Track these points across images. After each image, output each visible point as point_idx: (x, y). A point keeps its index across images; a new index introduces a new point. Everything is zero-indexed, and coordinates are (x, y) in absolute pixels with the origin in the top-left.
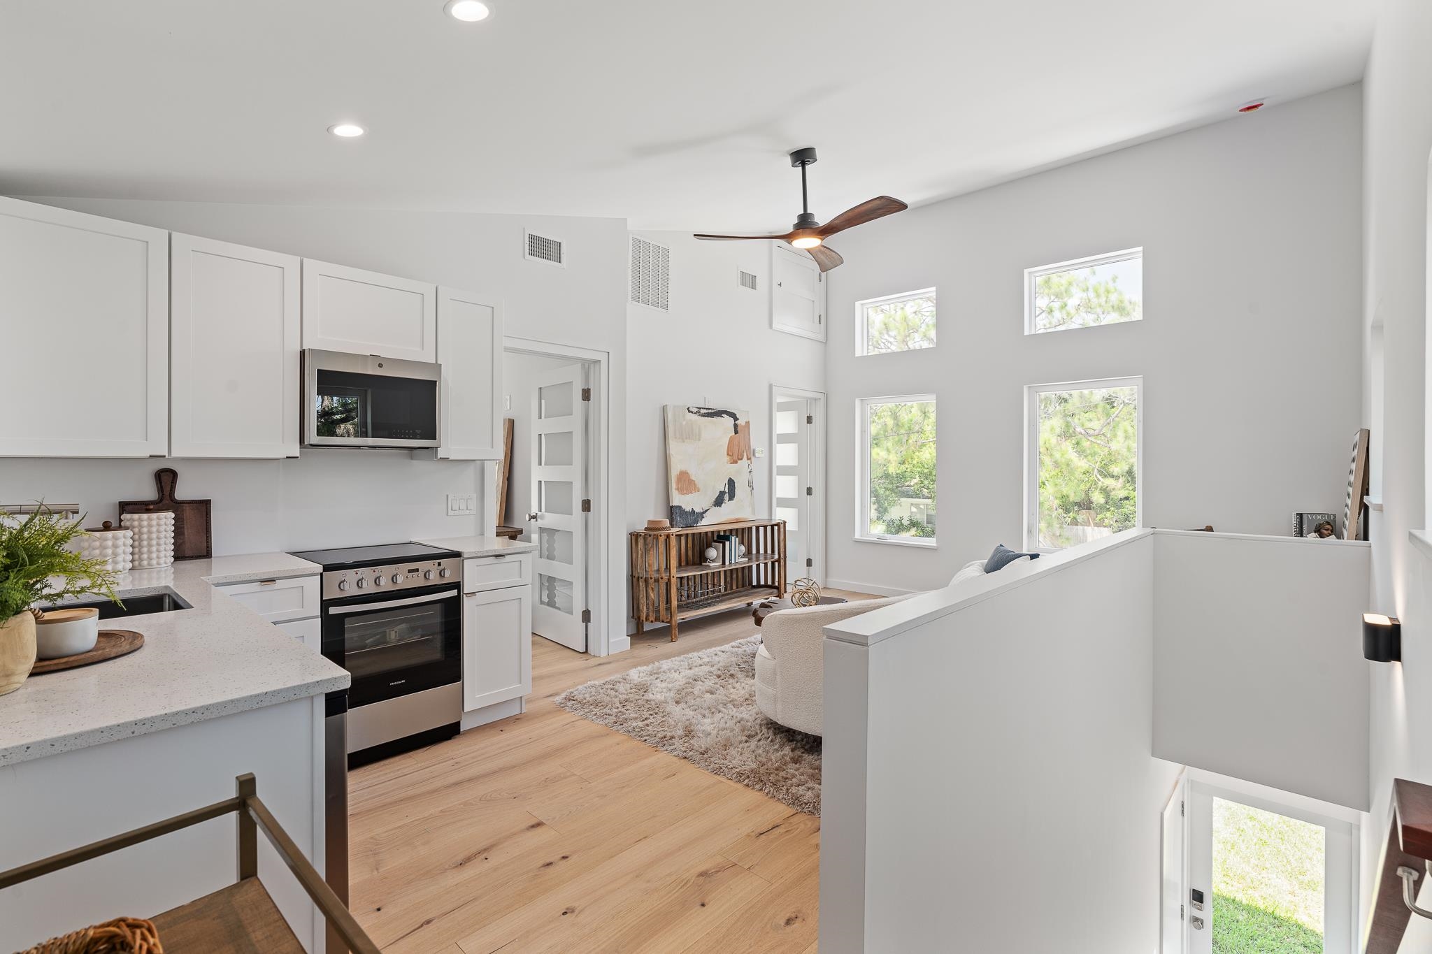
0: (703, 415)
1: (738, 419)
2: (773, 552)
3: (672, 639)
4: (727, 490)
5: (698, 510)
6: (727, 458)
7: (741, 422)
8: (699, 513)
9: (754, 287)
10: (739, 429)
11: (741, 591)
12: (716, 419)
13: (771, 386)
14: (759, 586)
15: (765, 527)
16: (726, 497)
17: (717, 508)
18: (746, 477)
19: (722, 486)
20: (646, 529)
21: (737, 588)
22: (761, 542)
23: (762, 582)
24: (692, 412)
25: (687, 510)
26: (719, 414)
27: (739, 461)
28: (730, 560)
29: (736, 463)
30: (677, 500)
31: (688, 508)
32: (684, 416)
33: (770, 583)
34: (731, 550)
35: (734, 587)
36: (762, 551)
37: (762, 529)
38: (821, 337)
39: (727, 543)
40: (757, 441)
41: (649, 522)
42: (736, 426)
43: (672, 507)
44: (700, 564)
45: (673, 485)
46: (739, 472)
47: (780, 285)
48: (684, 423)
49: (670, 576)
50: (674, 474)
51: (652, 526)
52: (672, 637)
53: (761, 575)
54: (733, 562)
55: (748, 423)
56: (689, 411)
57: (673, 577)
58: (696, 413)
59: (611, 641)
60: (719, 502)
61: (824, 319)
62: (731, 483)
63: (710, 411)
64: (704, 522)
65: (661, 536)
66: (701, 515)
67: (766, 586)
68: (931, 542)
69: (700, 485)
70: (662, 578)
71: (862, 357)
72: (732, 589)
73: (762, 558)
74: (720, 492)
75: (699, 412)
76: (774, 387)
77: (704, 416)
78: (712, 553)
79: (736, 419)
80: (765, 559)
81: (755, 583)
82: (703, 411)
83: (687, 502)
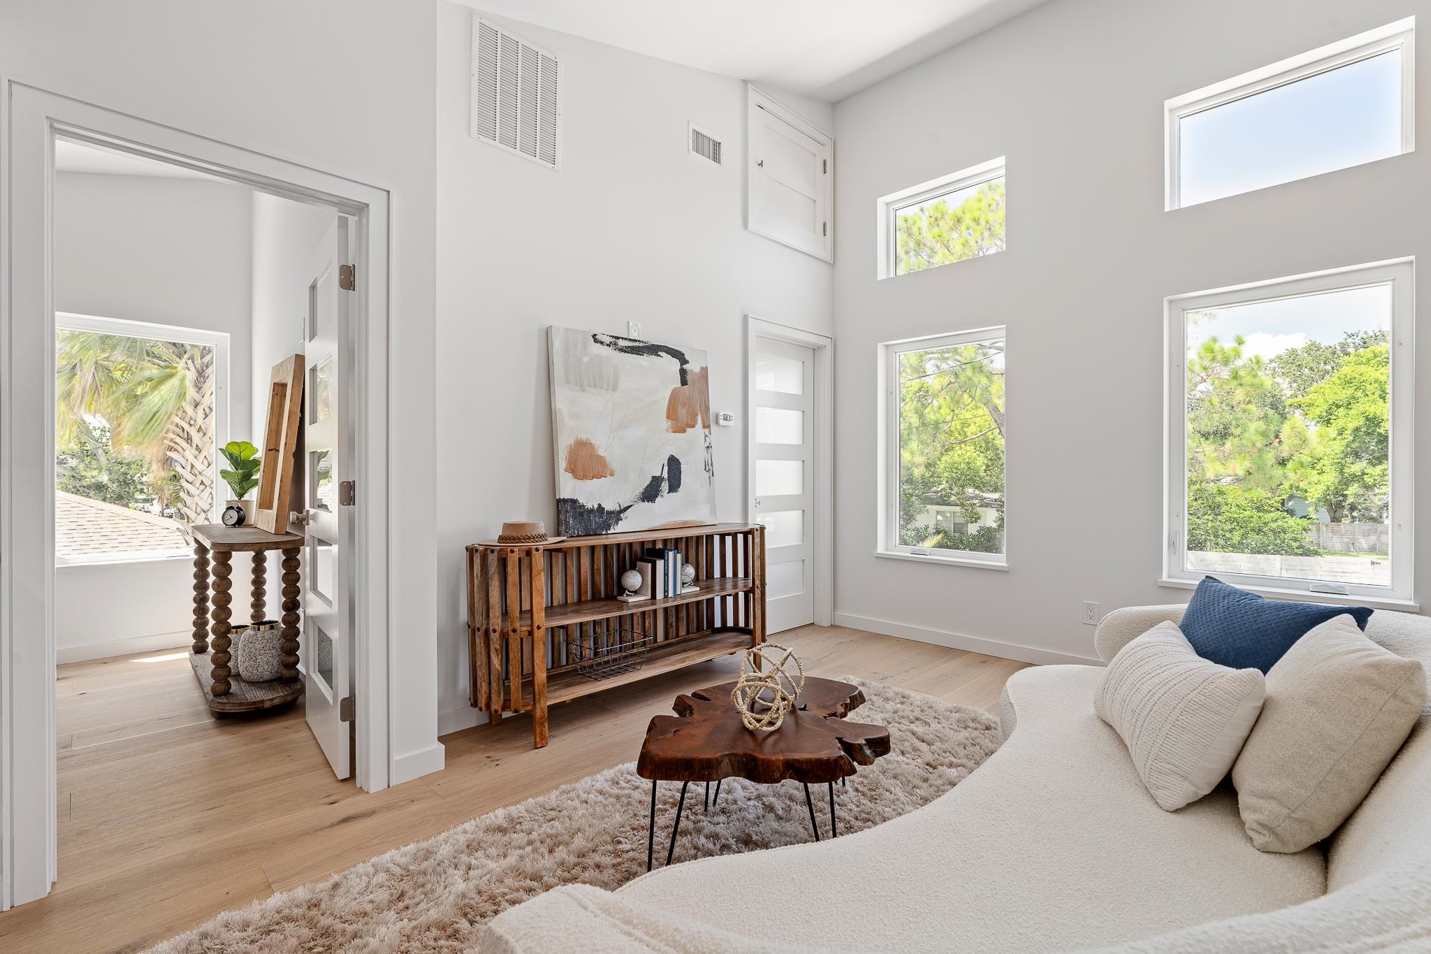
0: (623, 350)
1: (687, 362)
2: (746, 575)
3: (536, 745)
4: (665, 475)
5: (609, 506)
6: (666, 424)
7: (693, 367)
8: (612, 512)
9: (716, 158)
10: (689, 378)
11: (693, 639)
12: (645, 359)
13: (745, 319)
14: (724, 629)
15: (734, 536)
16: (665, 486)
17: (647, 505)
18: (702, 455)
19: (658, 468)
20: (501, 539)
21: (688, 633)
22: (727, 561)
23: (730, 623)
24: (602, 343)
25: (589, 506)
26: (654, 350)
27: (689, 430)
28: (666, 591)
29: (684, 431)
30: (569, 488)
31: (591, 504)
32: (585, 347)
33: (742, 624)
34: (666, 574)
35: (683, 632)
36: (729, 573)
37: (729, 540)
38: (827, 256)
39: (660, 564)
40: (721, 399)
41: (507, 526)
42: (683, 373)
43: (559, 501)
44: (614, 598)
45: (562, 464)
46: (689, 447)
47: (761, 164)
48: (585, 359)
49: (532, 625)
50: (564, 443)
51: (508, 534)
52: (535, 739)
53: (728, 611)
54: (671, 594)
55: (705, 370)
56: (596, 341)
57: (539, 628)
58: (608, 345)
59: (395, 758)
60: (650, 494)
61: (830, 229)
62: (674, 464)
63: (636, 344)
64: (621, 527)
65: (512, 551)
66: (617, 515)
67: (736, 629)
68: (997, 560)
69: (614, 464)
70: (514, 631)
71: (888, 280)
72: (677, 636)
73: (729, 585)
74: (653, 477)
75: (615, 344)
76: (750, 320)
77: (625, 352)
78: (633, 579)
79: (683, 361)
80: (735, 586)
81: (718, 624)
82: (621, 343)
83: (589, 494)
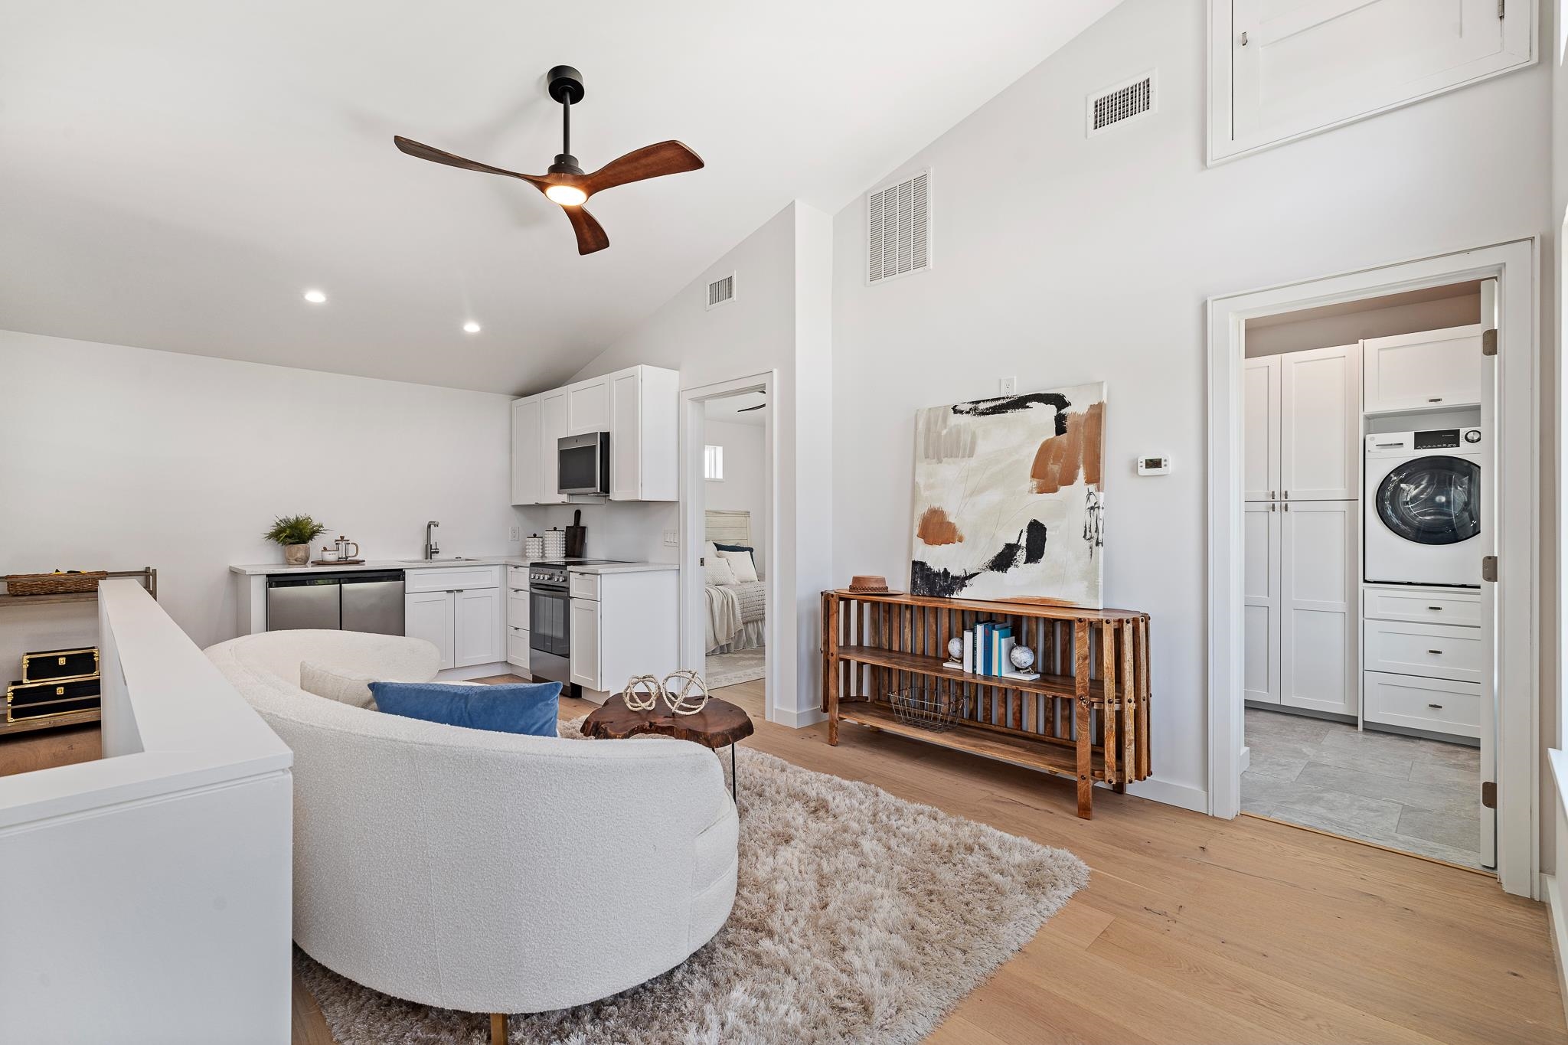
0: (983, 413)
1: (1066, 404)
4: (1023, 542)
5: (955, 571)
6: (1030, 483)
7: (1075, 409)
8: (957, 578)
10: (1068, 423)
12: (1011, 414)
16: (1021, 555)
17: (996, 574)
18: (1081, 518)
19: (1015, 533)
20: (849, 588)
24: (962, 412)
25: (936, 569)
26: (1020, 403)
27: (1063, 488)
29: (1056, 490)
30: (922, 552)
31: (938, 567)
32: (945, 419)
41: (857, 579)
42: (1060, 419)
43: (914, 564)
45: (916, 530)
46: (1062, 508)
48: (944, 432)
51: (858, 584)
56: (956, 412)
57: (832, 655)
58: (968, 413)
60: (1003, 561)
62: (1036, 529)
63: (1000, 402)
64: (965, 593)
66: (961, 582)
69: (963, 529)
74: (1008, 544)
75: (975, 409)
77: (986, 414)
79: (1062, 405)
82: (982, 406)
